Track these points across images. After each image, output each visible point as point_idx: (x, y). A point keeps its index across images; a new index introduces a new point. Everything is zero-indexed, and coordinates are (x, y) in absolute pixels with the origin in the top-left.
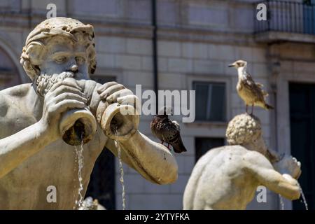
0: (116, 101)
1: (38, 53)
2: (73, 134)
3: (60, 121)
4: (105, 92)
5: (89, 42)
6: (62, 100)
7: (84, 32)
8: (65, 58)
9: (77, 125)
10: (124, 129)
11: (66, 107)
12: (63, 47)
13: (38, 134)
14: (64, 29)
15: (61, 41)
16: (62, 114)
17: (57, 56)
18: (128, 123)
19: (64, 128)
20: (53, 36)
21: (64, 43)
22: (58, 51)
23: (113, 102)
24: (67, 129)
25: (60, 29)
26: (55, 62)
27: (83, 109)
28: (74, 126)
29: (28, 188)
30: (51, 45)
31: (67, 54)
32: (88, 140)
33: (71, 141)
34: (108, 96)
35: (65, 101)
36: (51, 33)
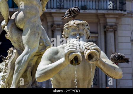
0: (90, 49)
1: (67, 32)
2: (74, 61)
3: (68, 57)
4: (87, 46)
5: (85, 28)
6: (69, 49)
7: (82, 24)
8: (76, 34)
9: (75, 58)
10: (94, 59)
11: (70, 52)
12: (74, 30)
13: (63, 62)
14: (74, 23)
15: (74, 28)
16: (69, 54)
17: (73, 33)
18: (95, 57)
19: (70, 59)
20: (71, 26)
21: (75, 29)
22: (73, 32)
23: (89, 49)
24: (71, 59)
25: (73, 24)
26: (72, 35)
27: (77, 52)
28: (74, 58)
29: (67, 81)
30: (70, 30)
31: (76, 32)
32: (79, 64)
33: (73, 64)
34: (87, 47)
35: (70, 50)
36: (70, 25)
